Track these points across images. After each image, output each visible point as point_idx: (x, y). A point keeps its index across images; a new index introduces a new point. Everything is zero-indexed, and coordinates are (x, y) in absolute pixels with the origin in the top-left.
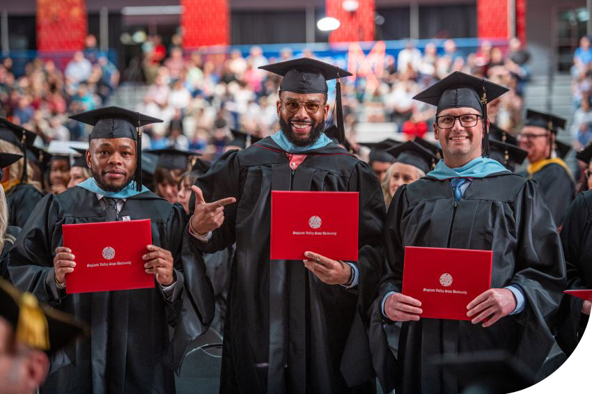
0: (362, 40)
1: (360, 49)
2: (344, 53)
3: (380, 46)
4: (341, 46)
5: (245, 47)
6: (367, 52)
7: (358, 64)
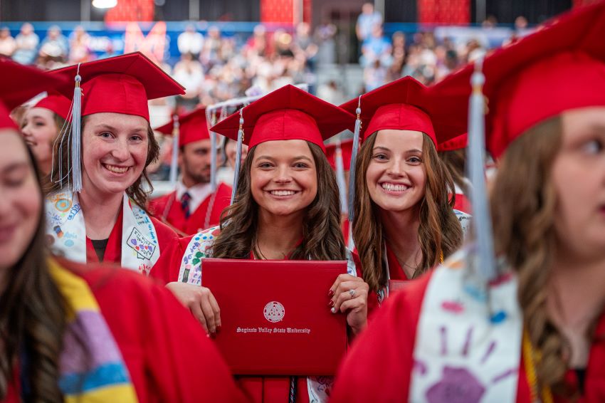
0: (141, 19)
1: (139, 30)
2: (121, 34)
3: (161, 27)
4: (117, 26)
5: (15, 25)
6: (146, 33)
7: (136, 45)
